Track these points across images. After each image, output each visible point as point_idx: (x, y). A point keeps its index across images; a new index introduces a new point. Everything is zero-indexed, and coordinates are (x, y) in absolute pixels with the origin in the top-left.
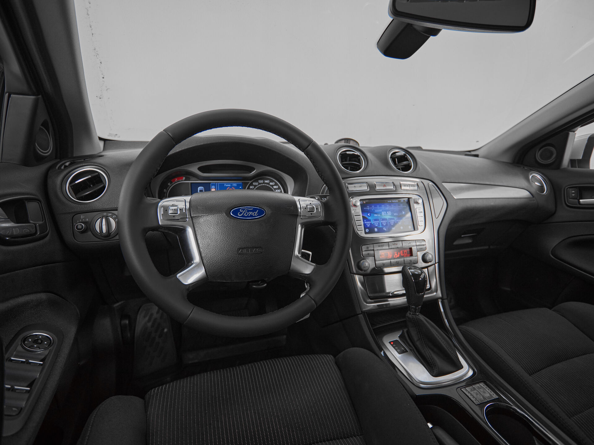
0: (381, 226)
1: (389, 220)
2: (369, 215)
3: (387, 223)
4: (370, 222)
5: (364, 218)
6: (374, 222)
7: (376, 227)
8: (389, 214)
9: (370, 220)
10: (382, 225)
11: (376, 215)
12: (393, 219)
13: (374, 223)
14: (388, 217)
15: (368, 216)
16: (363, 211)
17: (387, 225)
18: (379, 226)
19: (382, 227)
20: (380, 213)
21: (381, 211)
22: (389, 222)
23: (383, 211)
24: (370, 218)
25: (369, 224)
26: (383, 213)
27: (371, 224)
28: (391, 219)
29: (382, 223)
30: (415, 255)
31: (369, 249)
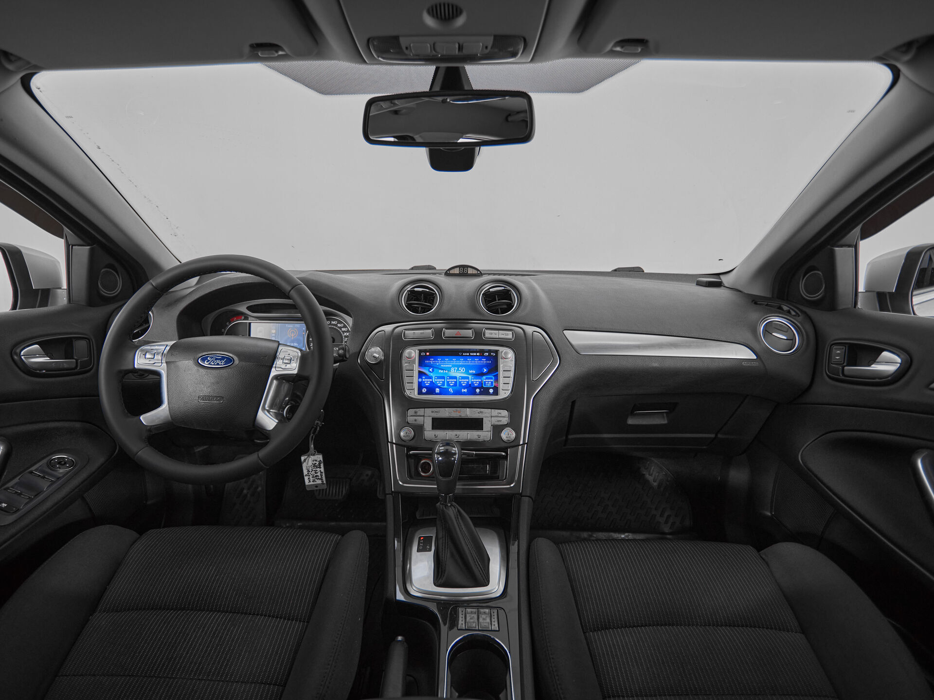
1: (459, 379)
2: (431, 370)
3: (456, 382)
4: (431, 380)
5: (421, 374)
7: (439, 387)
8: (462, 370)
9: (430, 378)
10: (448, 385)
11: (442, 371)
12: (468, 378)
13: (437, 381)
14: (458, 375)
15: (430, 372)
16: (421, 364)
17: (455, 385)
18: (444, 385)
19: (448, 387)
20: (449, 369)
21: (451, 366)
22: (460, 382)
23: (454, 366)
24: (431, 374)
25: (429, 382)
26: (452, 369)
27: (432, 382)
28: (463, 378)
29: (448, 382)
30: (487, 430)
31: (418, 414)
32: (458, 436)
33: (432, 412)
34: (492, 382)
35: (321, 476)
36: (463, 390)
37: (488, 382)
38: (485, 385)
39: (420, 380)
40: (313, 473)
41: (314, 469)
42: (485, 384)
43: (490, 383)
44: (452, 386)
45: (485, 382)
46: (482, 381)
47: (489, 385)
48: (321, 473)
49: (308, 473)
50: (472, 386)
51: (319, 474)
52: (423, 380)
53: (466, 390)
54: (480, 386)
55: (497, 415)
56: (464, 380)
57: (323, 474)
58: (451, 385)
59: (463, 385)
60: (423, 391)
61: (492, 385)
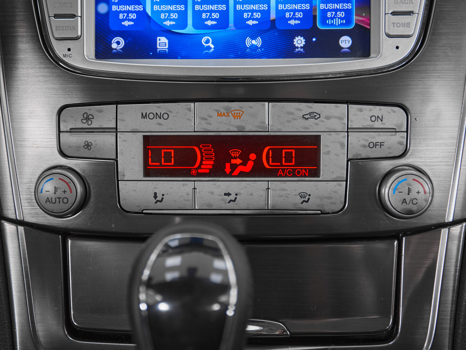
0: (190, 29)
3: (224, 14)
4: (139, 8)
6: (156, 8)
7: (167, 32)
10: (199, 23)
13: (159, 12)
17: (222, 23)
18: (185, 26)
25: (133, 16)
29: (197, 14)
30: (334, 176)
31: (94, 125)
32: (232, 197)
33: (144, 116)
34: (348, 12)
36: (249, 42)
37: (336, 10)
38: (324, 22)
39: (103, 8)
42: (324, 18)
43: (341, 14)
44: (212, 27)
45: (324, 12)
46: (313, 8)
47: (337, 22)
50: (279, 26)
52: (114, 8)
53: (257, 42)
54: (309, 26)
55: (368, 123)
56: (252, 7)
58: (209, 23)
59: (250, 23)
60: (114, 46)
61: (349, 22)
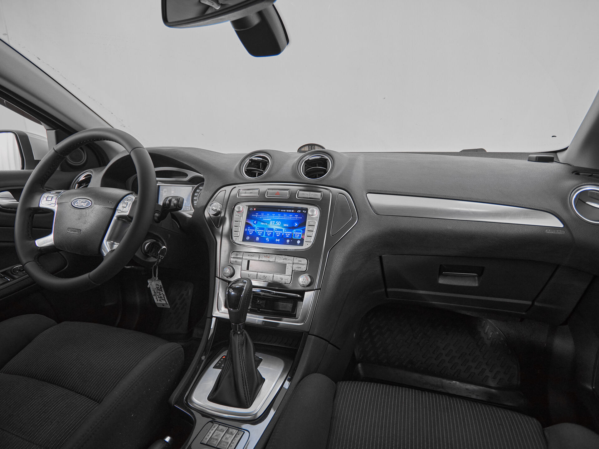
0: (264, 236)
1: (275, 231)
2: (255, 222)
3: (272, 233)
4: (254, 230)
5: (247, 225)
6: (257, 230)
7: (259, 236)
8: (278, 224)
9: (254, 228)
10: (266, 235)
11: (263, 224)
12: (282, 230)
13: (258, 232)
14: (275, 227)
15: (254, 223)
16: (249, 217)
17: (271, 235)
18: (263, 235)
19: (266, 237)
20: (268, 222)
21: (270, 220)
22: (275, 233)
23: (273, 220)
24: (255, 226)
25: (252, 232)
26: (271, 222)
27: (254, 232)
28: (278, 230)
29: (266, 233)
30: (288, 274)
31: (238, 257)
32: (265, 277)
33: (249, 256)
34: (300, 235)
35: (164, 298)
36: (277, 240)
37: (298, 234)
38: (294, 237)
39: (246, 230)
40: (158, 294)
41: (158, 292)
42: (294, 236)
43: (298, 235)
44: (269, 236)
45: (295, 234)
46: (292, 233)
47: (297, 237)
48: (163, 295)
49: (155, 294)
50: (284, 237)
51: (162, 296)
52: (248, 230)
53: (279, 240)
54: (291, 237)
55: (298, 262)
56: (278, 232)
57: (165, 296)
58: (268, 235)
59: (278, 235)
60: (247, 239)
61: (300, 237)
